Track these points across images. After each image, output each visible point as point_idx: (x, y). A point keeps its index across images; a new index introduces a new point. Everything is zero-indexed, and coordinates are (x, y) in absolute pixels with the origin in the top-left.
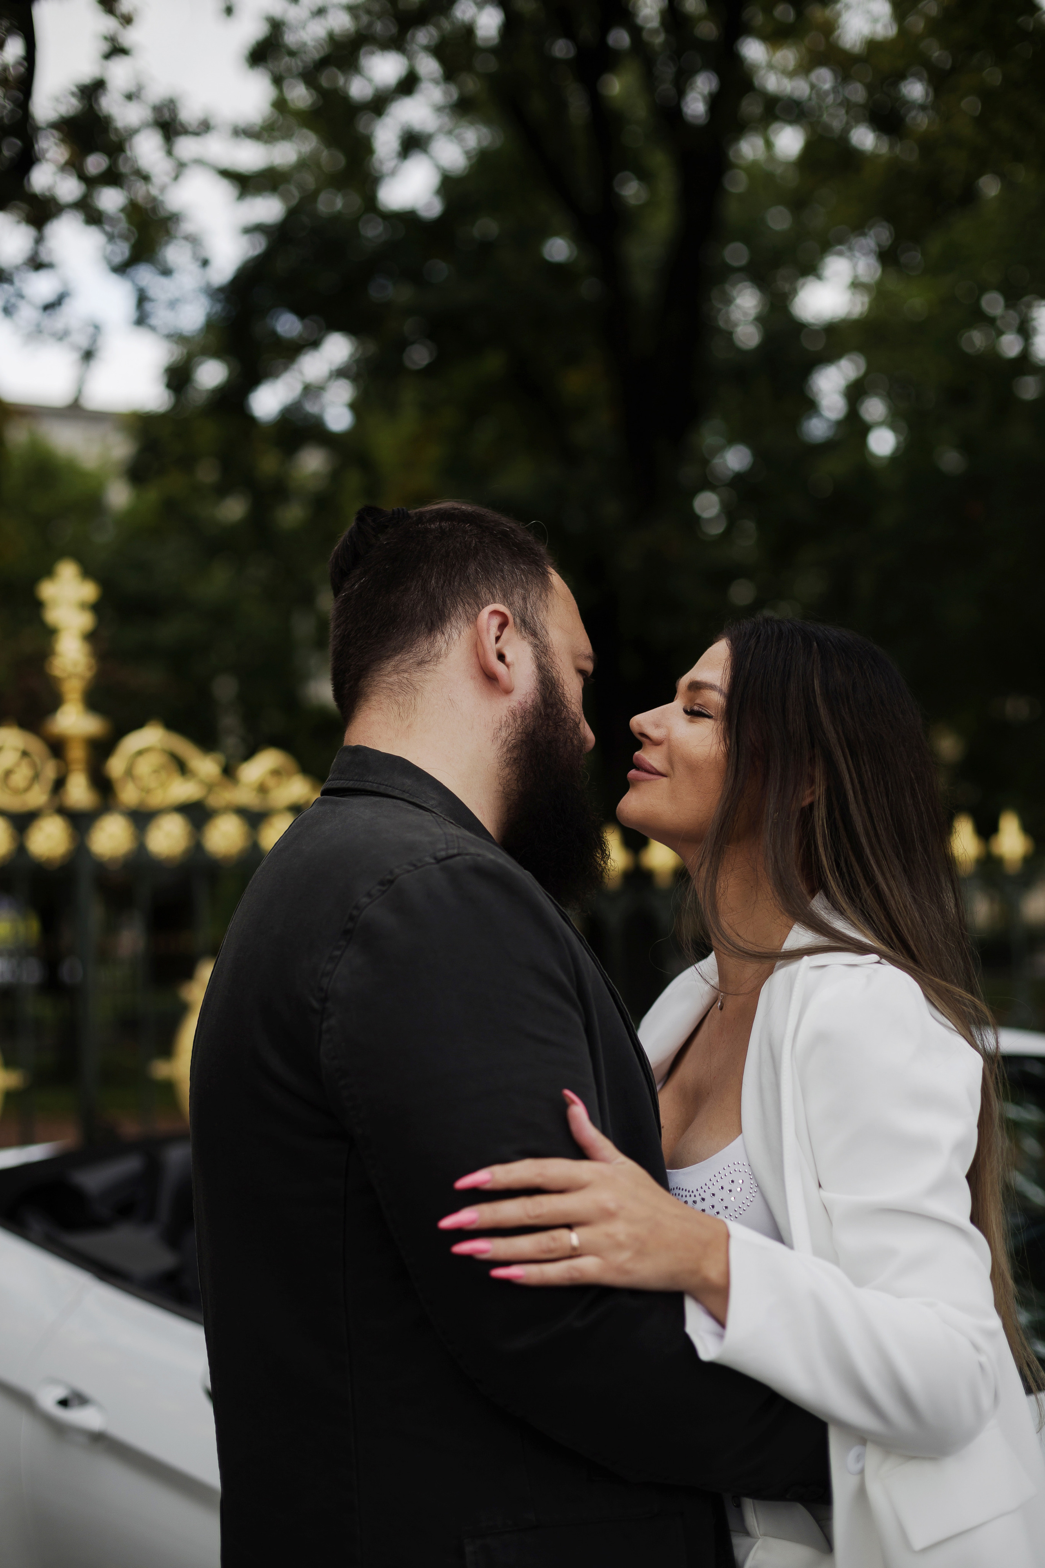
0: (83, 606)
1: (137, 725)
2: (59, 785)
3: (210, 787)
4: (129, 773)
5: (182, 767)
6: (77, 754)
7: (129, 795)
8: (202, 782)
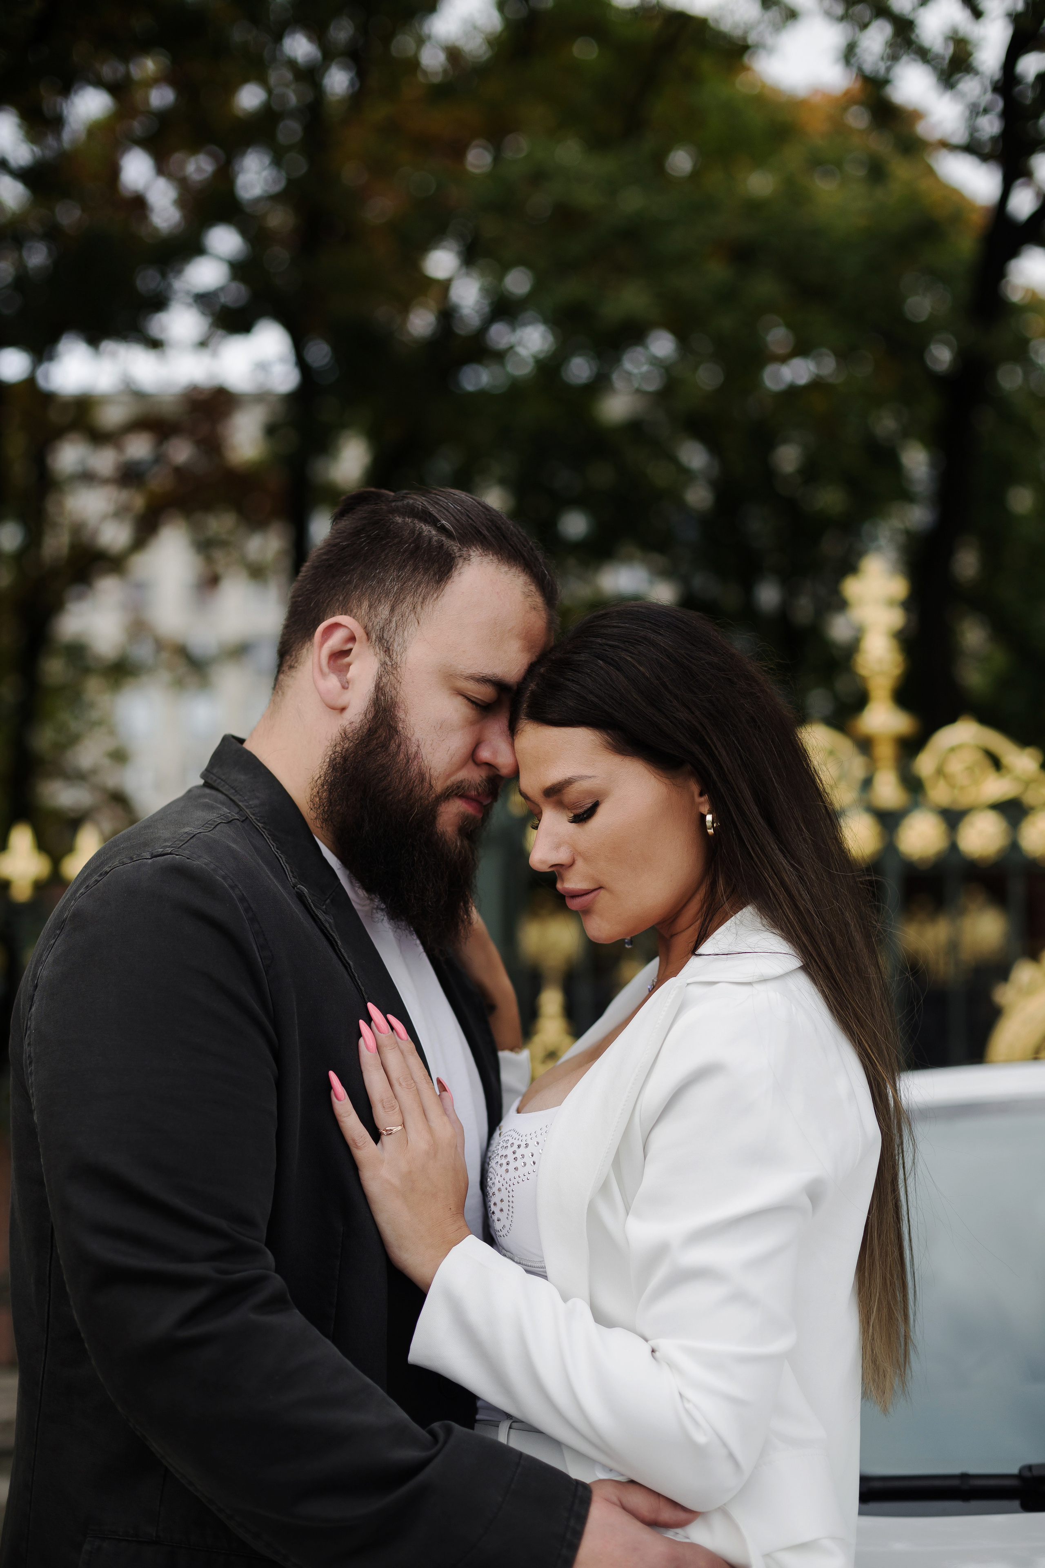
0: (891, 603)
1: (950, 719)
2: (867, 783)
3: (1027, 784)
4: (940, 772)
5: (996, 763)
6: (885, 752)
7: (939, 794)
8: (1017, 779)
